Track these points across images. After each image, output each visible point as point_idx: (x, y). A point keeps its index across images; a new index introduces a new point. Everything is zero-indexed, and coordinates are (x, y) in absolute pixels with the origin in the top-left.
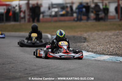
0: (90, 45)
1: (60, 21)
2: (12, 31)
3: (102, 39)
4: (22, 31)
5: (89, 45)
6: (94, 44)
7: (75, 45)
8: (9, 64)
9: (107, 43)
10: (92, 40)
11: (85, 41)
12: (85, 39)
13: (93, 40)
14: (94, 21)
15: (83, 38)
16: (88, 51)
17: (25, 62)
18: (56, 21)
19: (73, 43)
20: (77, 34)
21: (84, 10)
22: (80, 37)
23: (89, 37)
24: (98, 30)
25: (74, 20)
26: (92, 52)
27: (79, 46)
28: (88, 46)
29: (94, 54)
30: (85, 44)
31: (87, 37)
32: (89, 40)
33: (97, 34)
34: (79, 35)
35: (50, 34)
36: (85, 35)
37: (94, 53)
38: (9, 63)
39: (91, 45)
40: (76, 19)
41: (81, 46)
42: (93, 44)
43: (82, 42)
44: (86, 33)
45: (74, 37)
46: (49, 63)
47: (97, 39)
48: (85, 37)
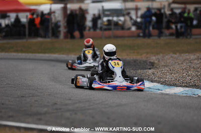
0: (157, 72)
2: (39, 53)
3: (179, 64)
7: (134, 72)
9: (183, 70)
10: (162, 66)
11: (152, 67)
12: (152, 64)
13: (165, 66)
15: (149, 64)
18: (109, 37)
19: (133, 69)
20: (142, 57)
21: (154, 18)
22: (145, 62)
23: (159, 61)
25: (138, 36)
26: (159, 82)
27: (140, 75)
28: (153, 74)
31: (156, 62)
32: (158, 67)
33: (172, 57)
34: (144, 59)
36: (153, 59)
37: (161, 84)
39: (159, 73)
43: (146, 69)
44: (155, 56)
45: (135, 61)
47: (170, 64)
48: (152, 61)
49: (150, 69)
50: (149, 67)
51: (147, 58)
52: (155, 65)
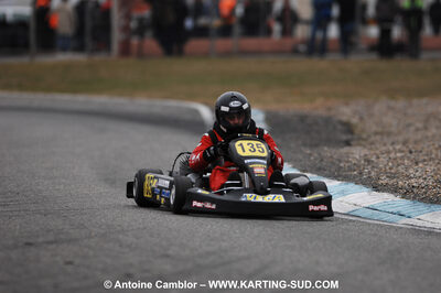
0: (378, 158)
1: (244, 53)
4: (99, 91)
5: (374, 159)
6: (392, 155)
8: (54, 246)
10: (376, 133)
11: (349, 137)
12: (348, 128)
13: (381, 134)
14: (374, 56)
15: (339, 127)
16: (377, 188)
17: (121, 236)
18: (227, 54)
19: (305, 145)
20: (315, 107)
22: (328, 121)
23: (361, 119)
24: (392, 93)
25: (295, 51)
26: (395, 190)
27: (333, 163)
28: (369, 161)
29: (404, 201)
30: (357, 153)
31: (355, 121)
32: (364, 136)
33: (390, 108)
34: (322, 112)
35: (206, 104)
36: (346, 112)
37: (404, 196)
38: (51, 237)
39: (383, 159)
40: (302, 48)
41: (340, 161)
42: (389, 152)
44: (347, 104)
45: (303, 118)
46: (224, 244)
47: (393, 129)
48: (344, 118)
49: (348, 143)
50: (344, 137)
51: (329, 109)
52: (357, 131)
